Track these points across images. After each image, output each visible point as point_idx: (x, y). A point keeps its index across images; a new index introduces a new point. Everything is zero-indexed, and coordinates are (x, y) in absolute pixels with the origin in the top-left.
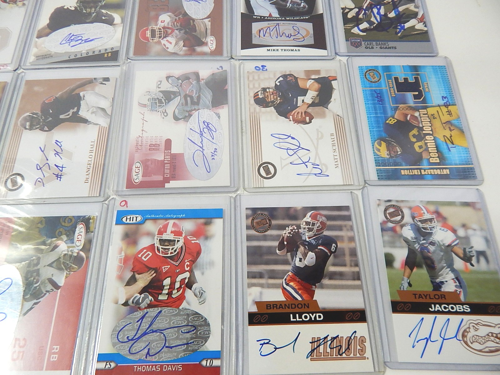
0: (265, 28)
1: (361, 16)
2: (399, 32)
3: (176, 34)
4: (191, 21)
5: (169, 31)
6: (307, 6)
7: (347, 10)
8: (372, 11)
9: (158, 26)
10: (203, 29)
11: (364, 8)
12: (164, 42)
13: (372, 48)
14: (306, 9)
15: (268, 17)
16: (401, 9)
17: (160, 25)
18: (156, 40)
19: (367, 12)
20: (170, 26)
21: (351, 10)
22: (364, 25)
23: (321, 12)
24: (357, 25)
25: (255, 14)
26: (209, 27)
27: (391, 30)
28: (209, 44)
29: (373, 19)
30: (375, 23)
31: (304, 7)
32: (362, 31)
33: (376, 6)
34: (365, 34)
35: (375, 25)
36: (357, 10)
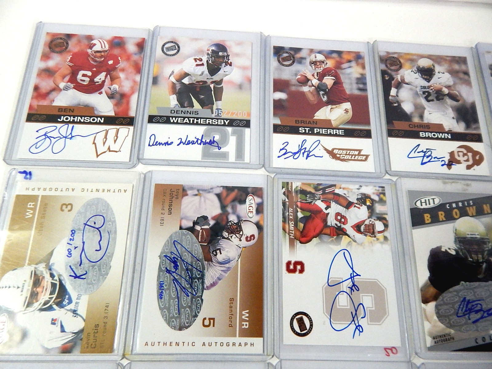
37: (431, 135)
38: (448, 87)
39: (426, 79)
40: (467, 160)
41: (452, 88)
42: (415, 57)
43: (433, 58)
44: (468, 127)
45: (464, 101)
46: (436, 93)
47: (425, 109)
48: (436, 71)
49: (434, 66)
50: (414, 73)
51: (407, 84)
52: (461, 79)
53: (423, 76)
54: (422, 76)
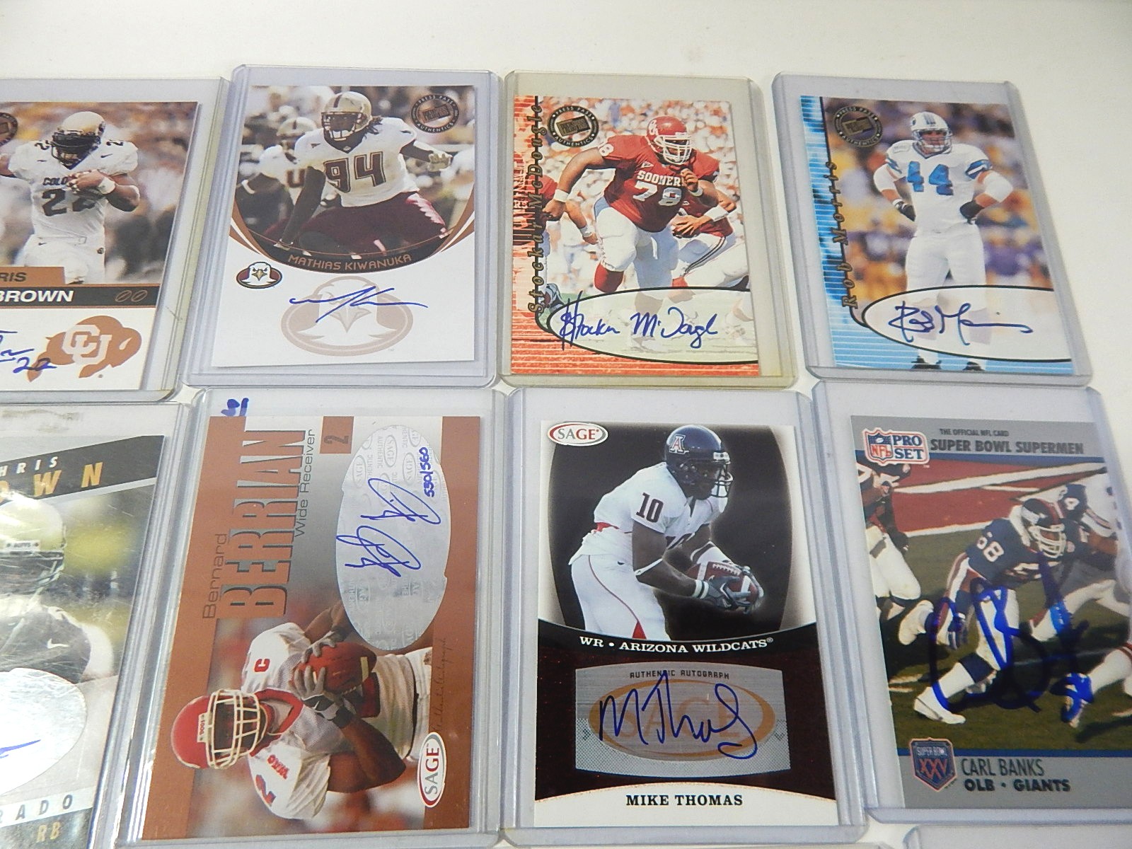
0: (620, 692)
1: (943, 636)
2: (1073, 712)
3: (306, 723)
4: (364, 660)
5: (283, 710)
6: (762, 594)
7: (896, 610)
8: (979, 615)
9: (243, 691)
10: (403, 701)
11: (953, 597)
12: (259, 766)
13: (990, 786)
14: (758, 605)
15: (629, 641)
16: (1073, 601)
17: (253, 681)
18: (232, 754)
19: (961, 615)
20: (286, 688)
21: (909, 605)
22: (956, 680)
23: (808, 618)
24: (932, 679)
25: (588, 629)
26: (424, 689)
27: (1046, 700)
28: (423, 773)
29: (983, 651)
30: (990, 669)
31: (752, 597)
32: (953, 705)
33: (989, 590)
34: (960, 719)
35: (991, 677)
36: (926, 607)
37: (19, 297)
38: (119, 177)
39: (64, 161)
40: (94, 354)
41: (130, 178)
42: (58, 111)
43: (108, 109)
44: (130, 270)
45: (149, 207)
46: (79, 193)
47: (33, 232)
48: (102, 140)
49: (101, 129)
50: (43, 148)
51: (12, 176)
52: (161, 155)
53: (63, 155)
54: (59, 153)
